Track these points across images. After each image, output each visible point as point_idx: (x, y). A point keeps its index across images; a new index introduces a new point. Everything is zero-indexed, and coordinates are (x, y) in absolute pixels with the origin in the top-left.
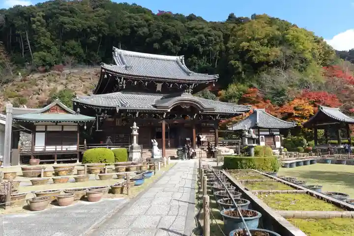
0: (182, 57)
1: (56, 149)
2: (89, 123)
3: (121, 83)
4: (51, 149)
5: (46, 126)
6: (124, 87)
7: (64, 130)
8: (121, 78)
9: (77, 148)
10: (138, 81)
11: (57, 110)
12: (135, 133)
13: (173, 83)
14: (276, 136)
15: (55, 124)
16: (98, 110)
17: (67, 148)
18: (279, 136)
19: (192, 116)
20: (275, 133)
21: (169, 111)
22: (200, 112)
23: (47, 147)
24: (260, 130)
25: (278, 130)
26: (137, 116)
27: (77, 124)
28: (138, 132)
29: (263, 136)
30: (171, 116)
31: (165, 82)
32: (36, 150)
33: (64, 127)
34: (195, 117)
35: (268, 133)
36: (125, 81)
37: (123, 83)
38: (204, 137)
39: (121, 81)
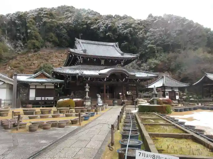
0: (117, 43)
1: (41, 99)
2: (61, 84)
4: (39, 99)
5: (36, 86)
6: (82, 62)
7: (46, 88)
8: (79, 57)
9: (54, 98)
10: (90, 58)
11: (42, 76)
12: (87, 90)
13: (112, 60)
14: (176, 92)
15: (41, 84)
16: (66, 76)
17: (48, 99)
18: (178, 92)
19: (122, 80)
20: (175, 90)
21: (108, 77)
22: (127, 77)
23: (36, 98)
24: (166, 88)
25: (178, 88)
26: (89, 80)
27: (53, 84)
28: (89, 90)
29: (168, 92)
30: (109, 80)
31: (106, 59)
32: (30, 99)
33: (46, 86)
34: (124, 81)
35: (171, 90)
38: (130, 93)
39: (79, 58)
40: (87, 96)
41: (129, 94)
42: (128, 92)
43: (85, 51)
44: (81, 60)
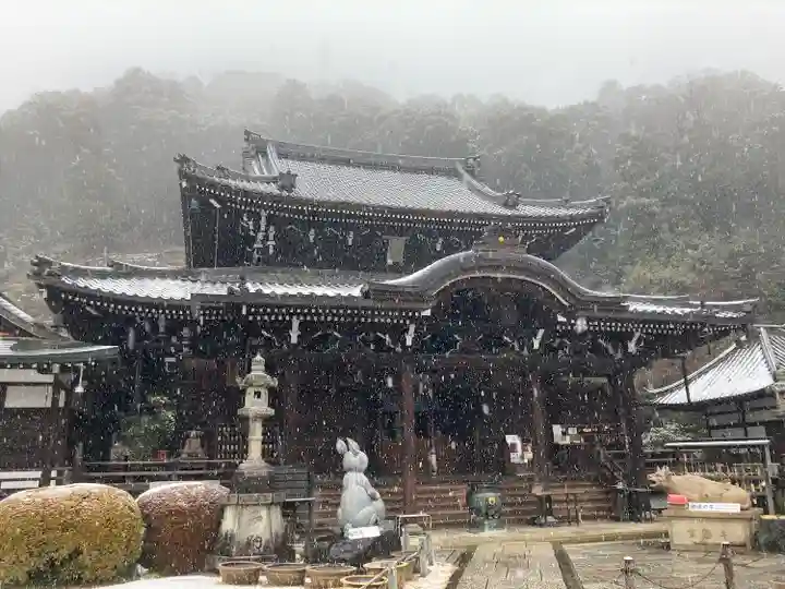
3: (260, 236)
6: (271, 251)
7: (10, 404)
8: (257, 218)
9: (40, 480)
10: (321, 229)
12: (256, 406)
13: (447, 235)
16: (154, 324)
19: (526, 341)
21: (428, 313)
22: (561, 319)
26: (294, 340)
27: (49, 378)
28: (271, 405)
30: (436, 338)
31: (416, 234)
33: (9, 390)
36: (272, 228)
37: (266, 239)
38: (572, 431)
39: (257, 229)
40: (254, 461)
41: (567, 441)
42: (557, 429)
43: (287, 181)
44: (266, 238)
